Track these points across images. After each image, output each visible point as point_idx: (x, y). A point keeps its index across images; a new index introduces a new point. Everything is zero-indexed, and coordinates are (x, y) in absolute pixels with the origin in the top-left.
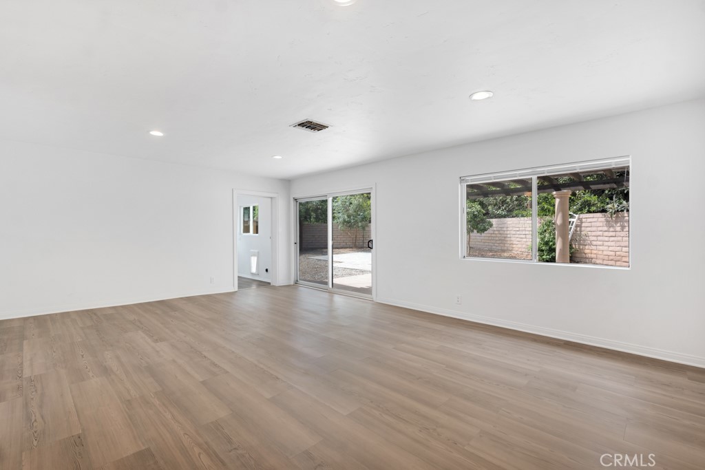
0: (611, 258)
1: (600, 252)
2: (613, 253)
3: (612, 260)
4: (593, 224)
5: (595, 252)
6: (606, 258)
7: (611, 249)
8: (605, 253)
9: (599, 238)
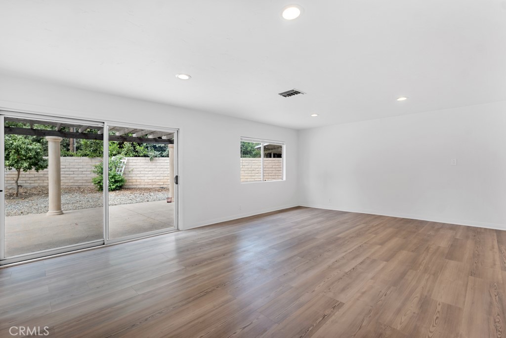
0: (149, 183)
1: (143, 181)
2: (151, 181)
3: (150, 185)
4: (137, 164)
5: (139, 181)
6: (147, 184)
7: (149, 178)
8: (146, 181)
9: (142, 172)
